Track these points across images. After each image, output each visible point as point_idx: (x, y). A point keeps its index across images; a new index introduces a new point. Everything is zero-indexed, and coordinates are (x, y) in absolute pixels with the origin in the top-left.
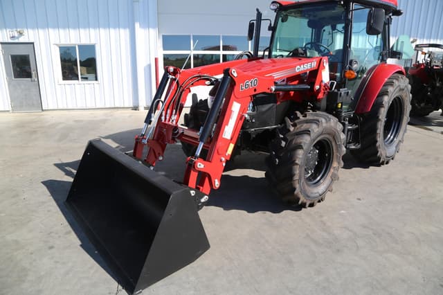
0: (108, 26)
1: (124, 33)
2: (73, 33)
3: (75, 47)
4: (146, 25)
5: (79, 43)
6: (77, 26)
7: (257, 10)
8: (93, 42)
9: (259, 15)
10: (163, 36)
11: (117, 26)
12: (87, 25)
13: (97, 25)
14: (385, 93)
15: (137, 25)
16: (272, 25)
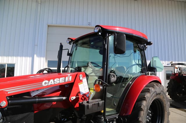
0: (22, 55)
1: (29, 59)
2: (5, 58)
3: (6, 65)
4: (40, 56)
5: (8, 63)
6: (8, 55)
7: (61, 44)
8: (14, 62)
9: (61, 46)
10: (48, 61)
11: (27, 56)
12: (13, 55)
13: (17, 55)
14: (143, 99)
15: (35, 56)
16: (70, 52)
